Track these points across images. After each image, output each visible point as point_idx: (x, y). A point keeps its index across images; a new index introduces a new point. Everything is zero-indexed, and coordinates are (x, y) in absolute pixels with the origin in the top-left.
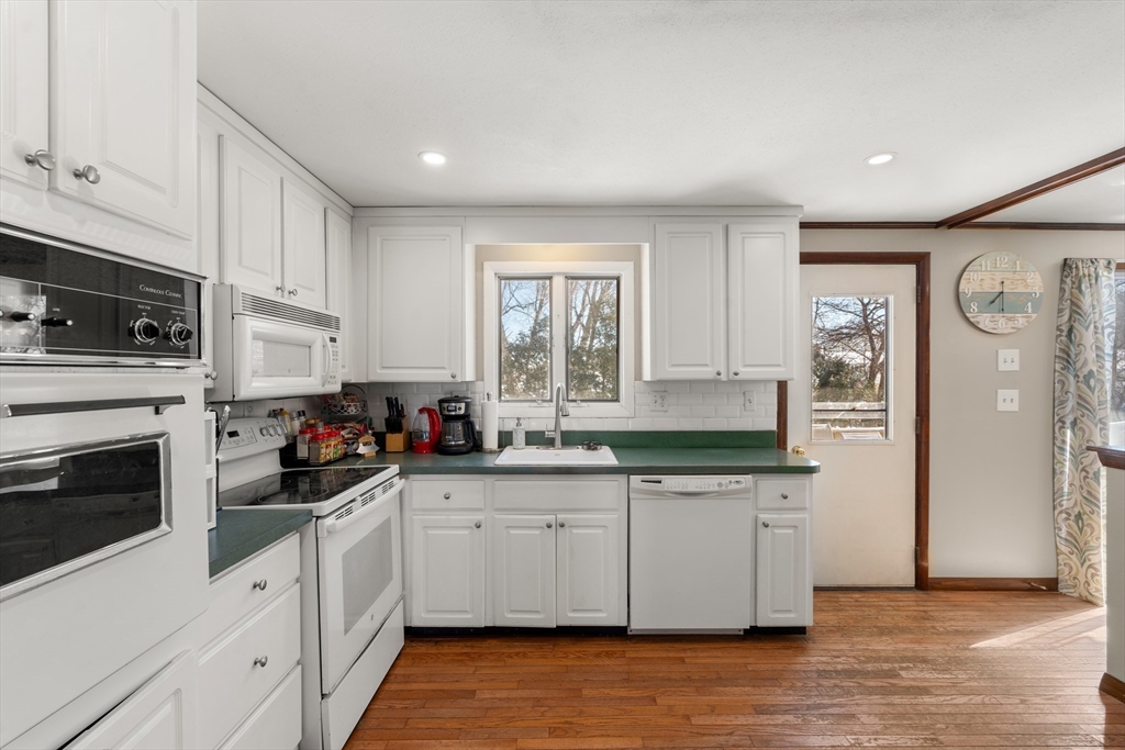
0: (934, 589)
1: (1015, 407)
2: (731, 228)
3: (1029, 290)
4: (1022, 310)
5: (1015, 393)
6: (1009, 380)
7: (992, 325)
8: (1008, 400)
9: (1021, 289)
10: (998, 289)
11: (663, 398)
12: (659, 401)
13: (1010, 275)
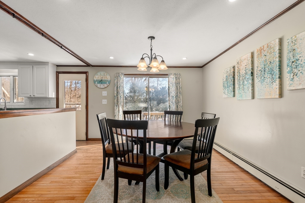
0: (89, 140)
1: (106, 103)
2: (34, 67)
3: (107, 79)
4: (106, 83)
5: (106, 100)
6: (105, 98)
7: (100, 86)
8: (105, 102)
9: (106, 79)
10: (101, 79)
11: (31, 101)
12: (31, 102)
13: (104, 76)
